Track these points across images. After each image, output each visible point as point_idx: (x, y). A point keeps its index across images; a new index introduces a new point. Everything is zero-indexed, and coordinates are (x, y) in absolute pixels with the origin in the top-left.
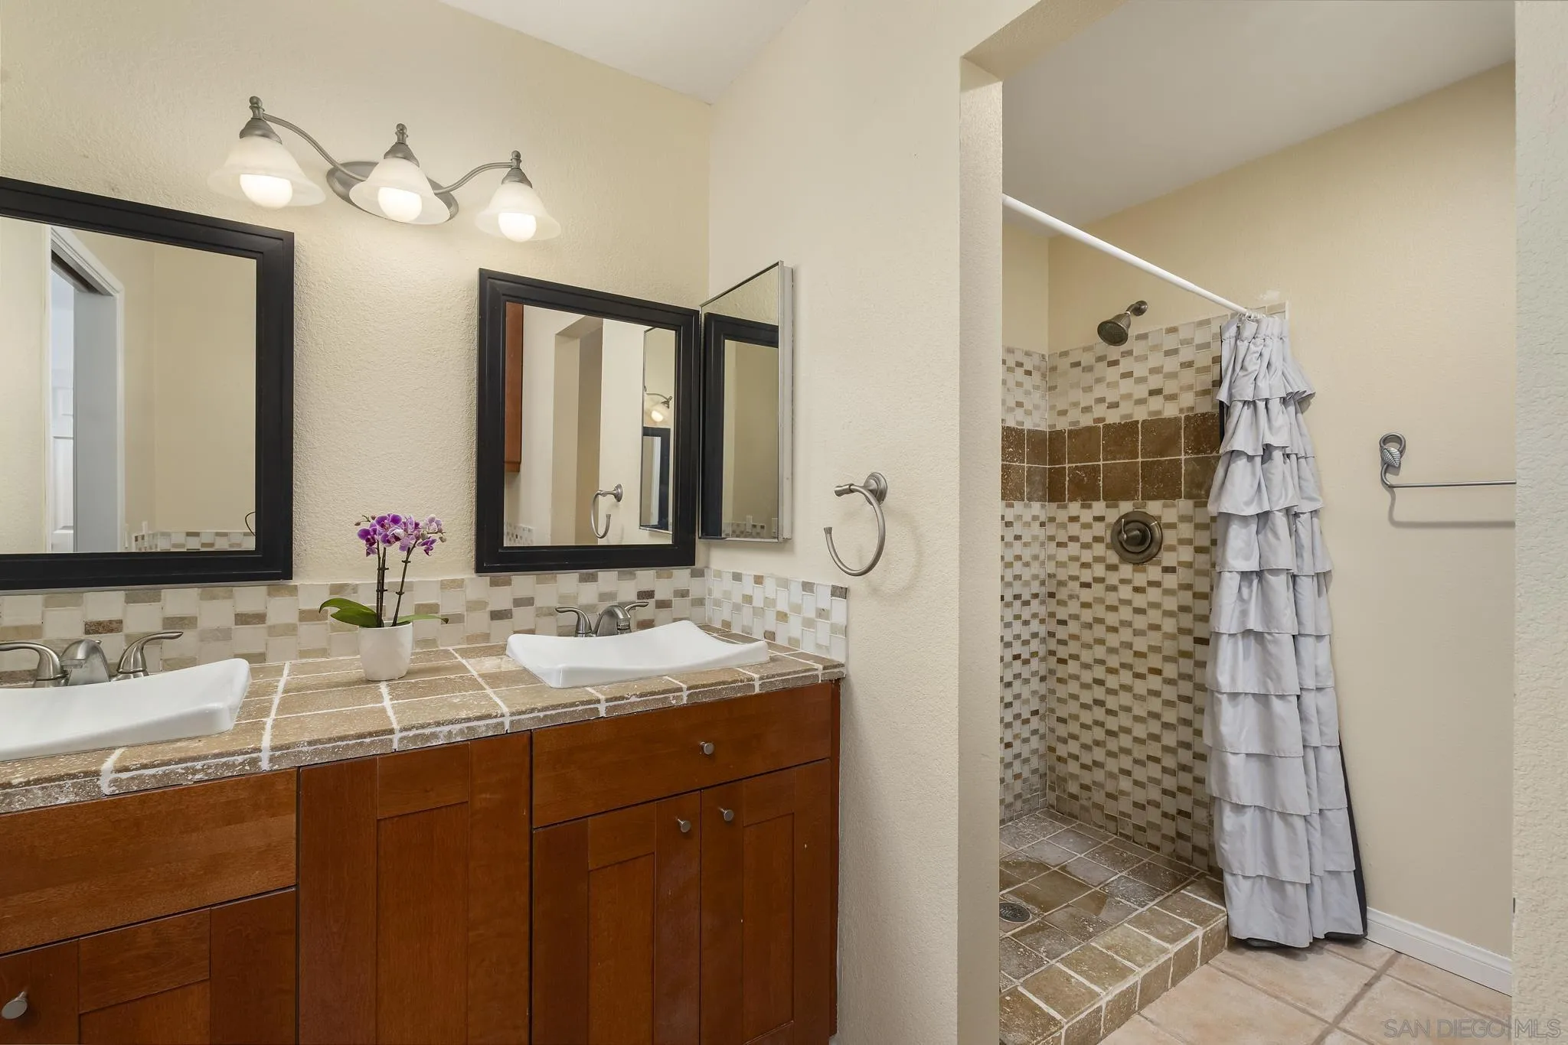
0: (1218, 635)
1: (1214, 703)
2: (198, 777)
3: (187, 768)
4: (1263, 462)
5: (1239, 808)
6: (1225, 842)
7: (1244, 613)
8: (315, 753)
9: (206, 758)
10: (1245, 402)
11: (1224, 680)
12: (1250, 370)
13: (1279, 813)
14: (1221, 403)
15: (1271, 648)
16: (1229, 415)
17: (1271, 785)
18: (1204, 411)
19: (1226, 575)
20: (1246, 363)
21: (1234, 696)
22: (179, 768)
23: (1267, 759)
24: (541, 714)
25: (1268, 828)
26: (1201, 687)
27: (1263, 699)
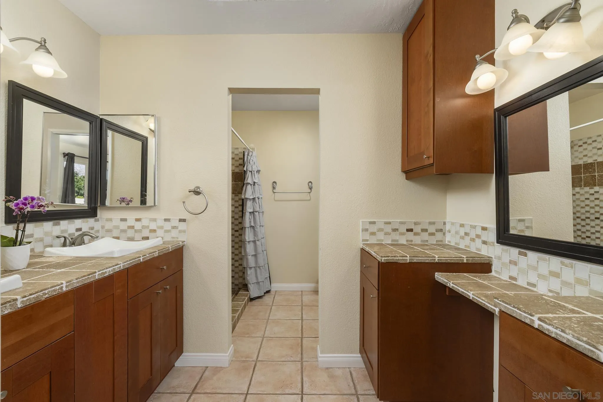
0: (245, 228)
1: (245, 244)
2: (46, 296)
3: (43, 293)
4: (253, 186)
5: (251, 268)
6: (248, 277)
7: (250, 222)
8: (78, 282)
9: (48, 289)
10: (250, 171)
11: (247, 238)
12: (251, 163)
13: (258, 267)
14: (244, 170)
15: (256, 229)
16: (246, 174)
17: (256, 262)
18: (237, 171)
19: (247, 213)
20: (250, 162)
21: (249, 242)
22: (41, 294)
23: (255, 256)
24: (129, 262)
25: (256, 271)
26: (241, 241)
27: (254, 242)
